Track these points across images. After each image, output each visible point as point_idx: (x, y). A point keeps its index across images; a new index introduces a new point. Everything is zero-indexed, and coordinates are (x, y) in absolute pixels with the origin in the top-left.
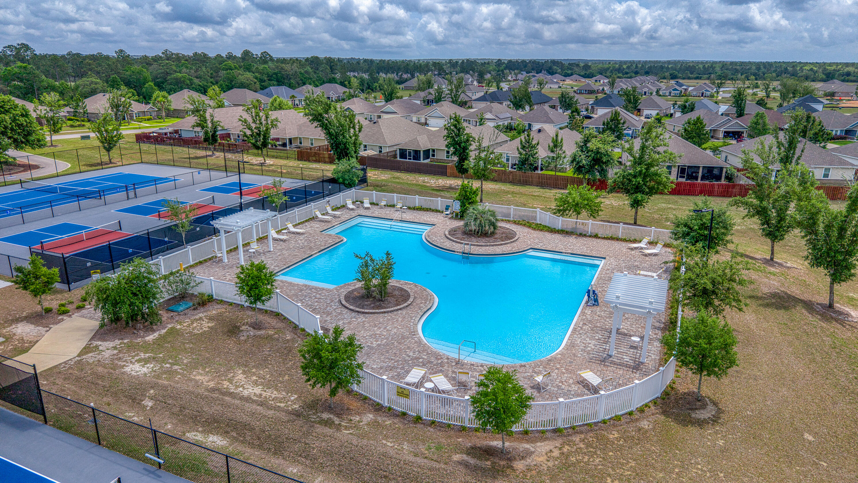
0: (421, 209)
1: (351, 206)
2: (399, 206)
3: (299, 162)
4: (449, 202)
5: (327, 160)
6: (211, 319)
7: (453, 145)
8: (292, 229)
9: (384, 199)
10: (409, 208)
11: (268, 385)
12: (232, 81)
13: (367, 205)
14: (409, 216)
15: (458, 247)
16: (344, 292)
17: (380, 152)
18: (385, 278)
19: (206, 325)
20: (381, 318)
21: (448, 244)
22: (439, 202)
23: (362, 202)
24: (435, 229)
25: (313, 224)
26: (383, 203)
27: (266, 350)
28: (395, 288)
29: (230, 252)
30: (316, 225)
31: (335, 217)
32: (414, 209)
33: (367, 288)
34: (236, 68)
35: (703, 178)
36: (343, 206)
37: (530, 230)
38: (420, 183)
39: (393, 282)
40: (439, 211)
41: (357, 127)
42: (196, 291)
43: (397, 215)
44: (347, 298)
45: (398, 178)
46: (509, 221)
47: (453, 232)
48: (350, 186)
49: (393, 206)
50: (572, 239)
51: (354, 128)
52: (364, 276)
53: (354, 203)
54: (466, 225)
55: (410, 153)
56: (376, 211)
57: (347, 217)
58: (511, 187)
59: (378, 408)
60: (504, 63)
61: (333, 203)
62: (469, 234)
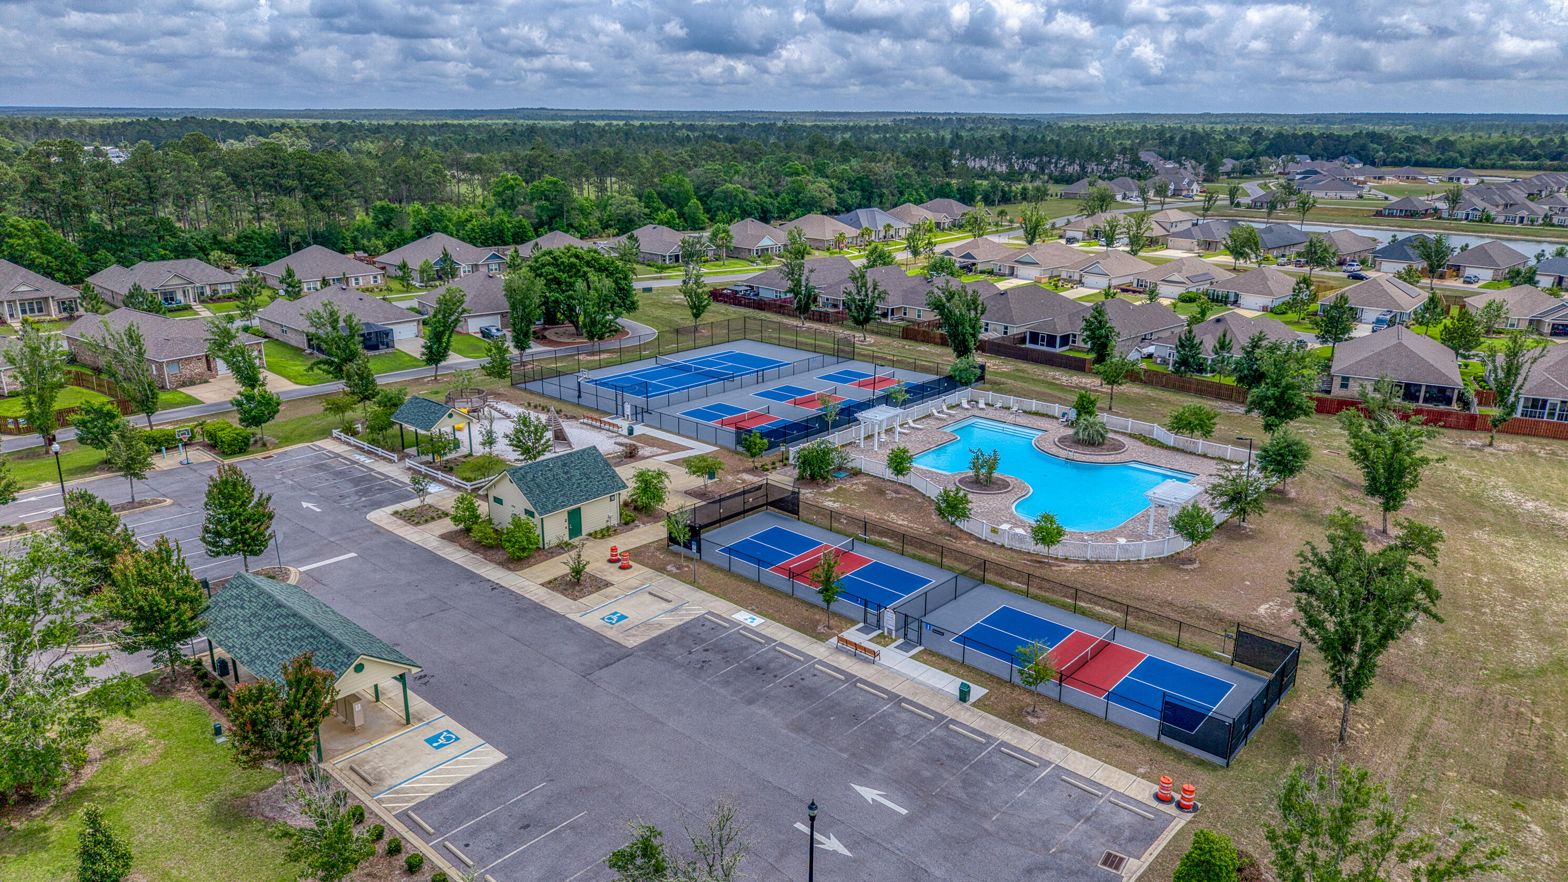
0: (1036, 414)
1: (965, 405)
2: (1015, 409)
3: (904, 342)
4: (1065, 409)
5: (939, 341)
6: (864, 484)
7: (1092, 339)
8: (912, 424)
9: (1000, 400)
10: (1025, 412)
11: (911, 522)
12: (799, 193)
13: (982, 405)
14: (1023, 420)
15: (1063, 453)
16: (958, 478)
17: (1006, 333)
18: (992, 468)
19: (862, 488)
20: (985, 497)
21: (1054, 450)
22: (1057, 409)
23: (977, 402)
24: (1046, 435)
25: (929, 421)
26: (999, 405)
27: (906, 506)
28: (998, 479)
29: (866, 438)
30: (932, 422)
31: (950, 415)
32: (1030, 413)
33: (977, 476)
34: (804, 171)
35: (1426, 400)
36: (958, 405)
37: (1143, 445)
38: (1049, 379)
39: (996, 474)
40: (1053, 417)
41: (980, 308)
42: (849, 465)
43: (1011, 418)
44: (960, 481)
45: (1023, 371)
46: (1124, 434)
47: (1062, 440)
48: (967, 384)
49: (1009, 408)
50: (1179, 457)
51: (976, 309)
52: (975, 466)
53: (969, 402)
54: (1077, 433)
55: (1043, 337)
56: (991, 413)
57: (962, 416)
58: (1160, 393)
59: (979, 539)
60: (1266, 138)
61: (948, 402)
62: (1078, 442)
